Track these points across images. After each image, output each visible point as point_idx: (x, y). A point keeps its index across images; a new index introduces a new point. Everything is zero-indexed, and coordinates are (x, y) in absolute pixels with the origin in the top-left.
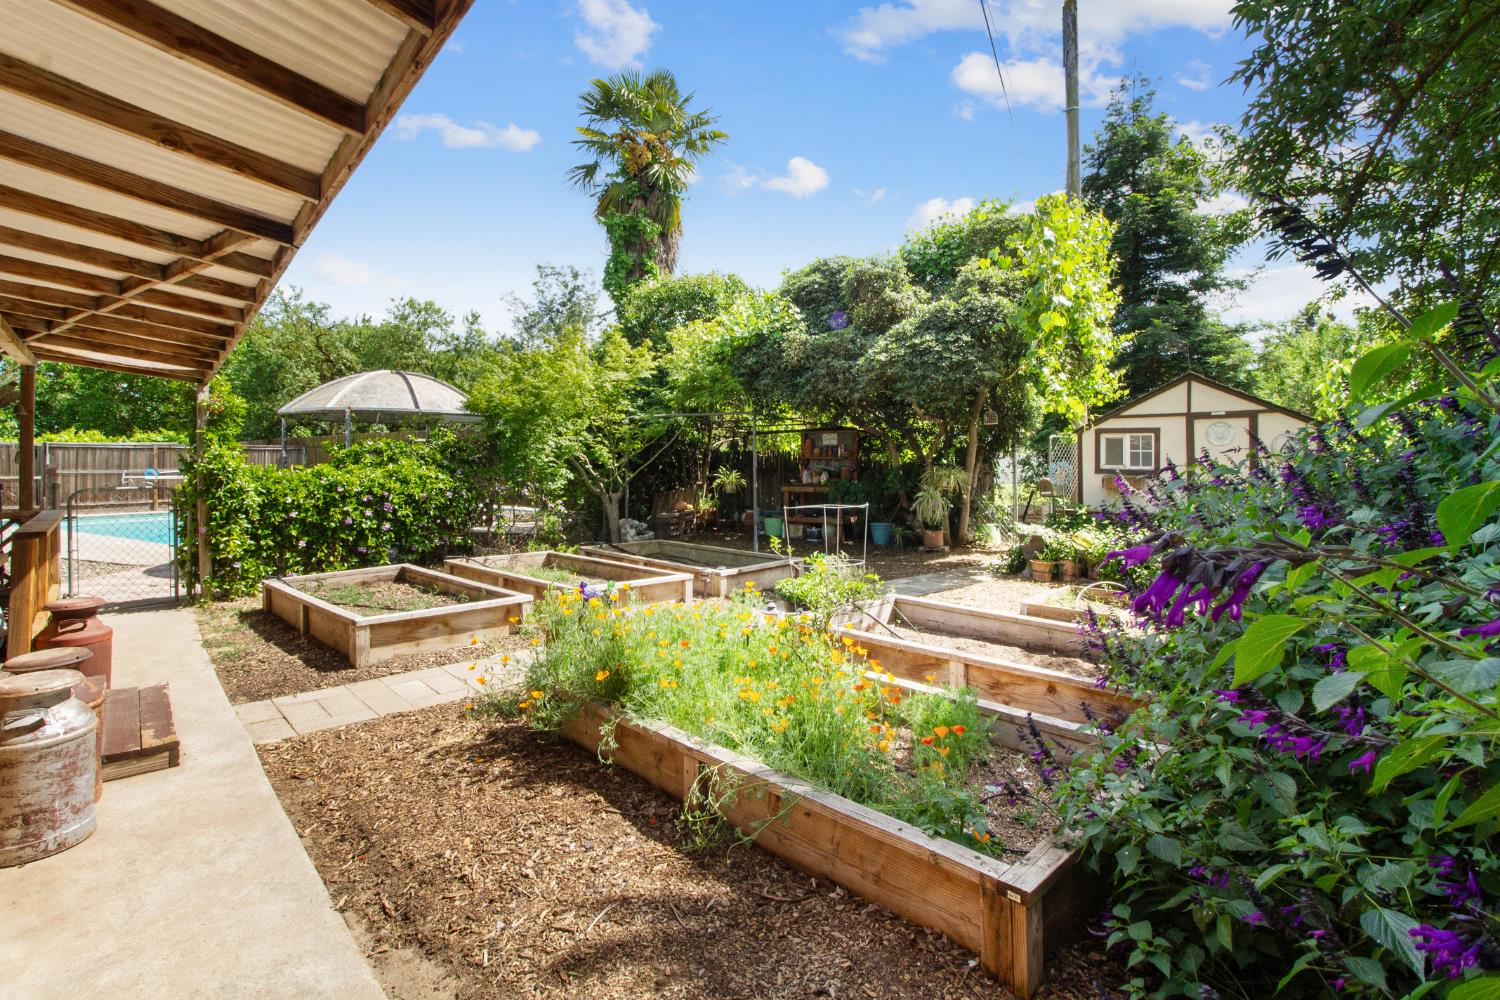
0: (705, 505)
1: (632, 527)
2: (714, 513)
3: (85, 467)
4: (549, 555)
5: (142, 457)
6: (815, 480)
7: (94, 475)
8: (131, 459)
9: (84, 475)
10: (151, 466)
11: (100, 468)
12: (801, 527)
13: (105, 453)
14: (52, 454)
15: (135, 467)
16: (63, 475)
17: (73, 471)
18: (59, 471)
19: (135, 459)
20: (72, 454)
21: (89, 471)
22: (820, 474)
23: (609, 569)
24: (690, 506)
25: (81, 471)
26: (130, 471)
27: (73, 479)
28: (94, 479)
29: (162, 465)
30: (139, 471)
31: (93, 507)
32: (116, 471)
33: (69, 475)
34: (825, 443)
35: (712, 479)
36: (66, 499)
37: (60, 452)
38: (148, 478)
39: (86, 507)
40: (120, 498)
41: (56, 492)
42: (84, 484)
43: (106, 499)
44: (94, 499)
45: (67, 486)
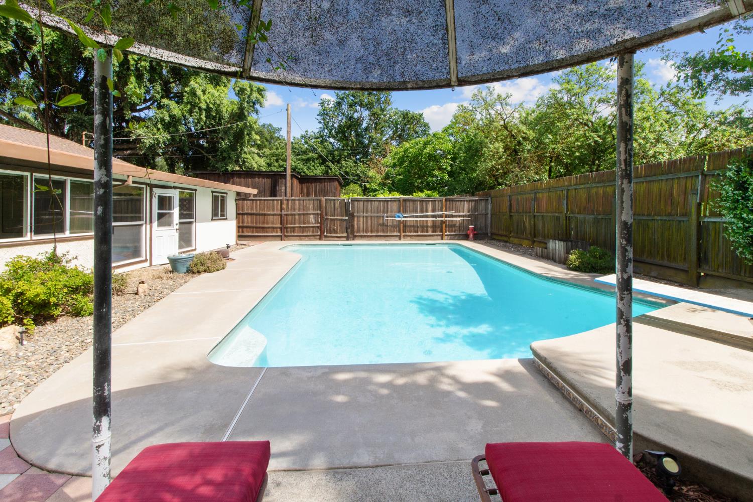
3: (367, 212)
5: (395, 206)
7: (371, 217)
8: (389, 207)
9: (367, 217)
10: (399, 212)
11: (374, 213)
13: (377, 203)
14: (353, 204)
15: (391, 212)
16: (357, 217)
17: (362, 214)
18: (355, 214)
19: (391, 207)
20: (362, 203)
21: (369, 214)
25: (365, 214)
26: (389, 214)
27: (362, 219)
28: (371, 220)
29: (405, 211)
30: (393, 214)
31: (371, 236)
32: (381, 214)
33: (360, 217)
36: (359, 231)
37: (356, 203)
38: (397, 219)
39: (368, 236)
40: (383, 231)
41: (353, 226)
42: (367, 222)
43: (378, 232)
44: (372, 232)
45: (359, 223)
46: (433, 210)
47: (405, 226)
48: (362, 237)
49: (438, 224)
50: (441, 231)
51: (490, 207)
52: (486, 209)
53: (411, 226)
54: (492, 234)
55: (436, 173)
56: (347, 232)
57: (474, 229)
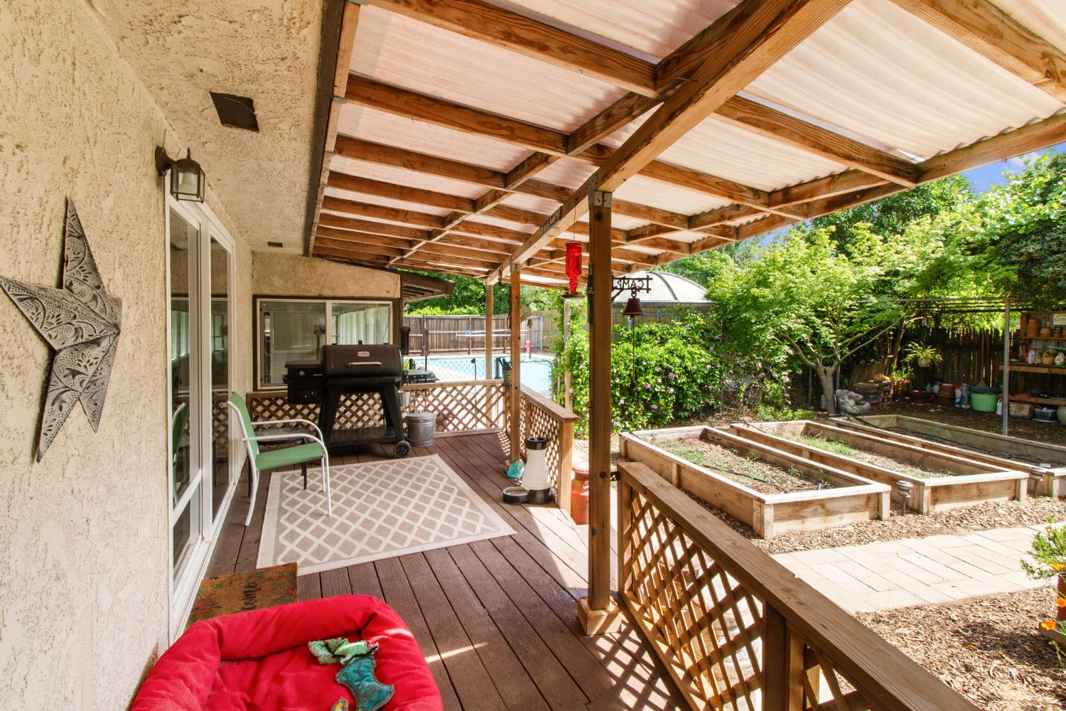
0: (898, 378)
1: (850, 397)
2: (908, 384)
3: (440, 330)
4: (807, 424)
5: (464, 323)
6: (1046, 360)
7: (444, 334)
8: (460, 325)
9: (440, 334)
10: (468, 329)
11: (446, 330)
12: (1027, 407)
13: (449, 321)
14: (427, 322)
15: (462, 329)
16: (431, 334)
17: (435, 332)
18: (430, 332)
20: (435, 321)
21: (442, 332)
22: (1055, 355)
23: (891, 448)
24: (887, 378)
25: (438, 332)
26: (460, 331)
27: (435, 336)
28: (444, 337)
29: (473, 329)
30: (463, 331)
31: (444, 352)
32: (453, 332)
33: (433, 334)
34: (1055, 323)
35: (902, 355)
36: (432, 347)
37: (430, 321)
38: (467, 335)
39: (441, 352)
40: (455, 347)
41: (428, 344)
42: (440, 339)
43: (449, 348)
44: (444, 348)
45: (433, 340)
46: (497, 328)
47: (473, 342)
48: (435, 352)
49: (501, 340)
50: (503, 346)
51: (542, 324)
52: (539, 326)
53: (478, 342)
54: (544, 348)
55: (473, 287)
56: (421, 349)
57: (530, 344)
